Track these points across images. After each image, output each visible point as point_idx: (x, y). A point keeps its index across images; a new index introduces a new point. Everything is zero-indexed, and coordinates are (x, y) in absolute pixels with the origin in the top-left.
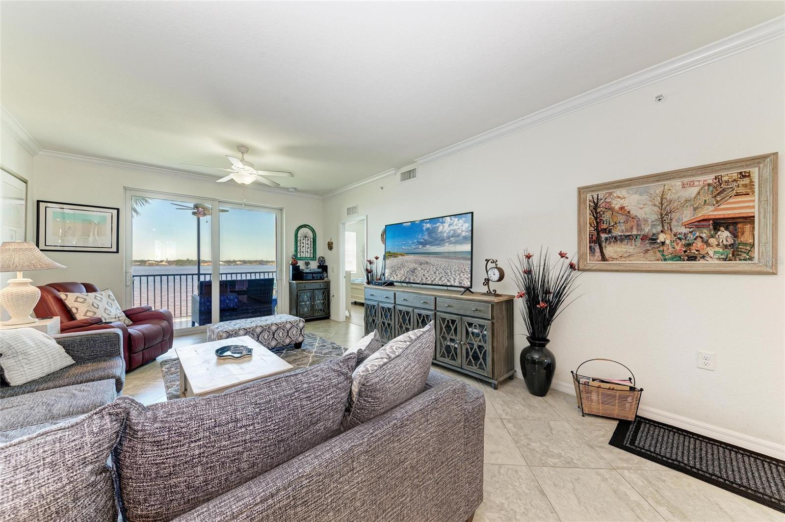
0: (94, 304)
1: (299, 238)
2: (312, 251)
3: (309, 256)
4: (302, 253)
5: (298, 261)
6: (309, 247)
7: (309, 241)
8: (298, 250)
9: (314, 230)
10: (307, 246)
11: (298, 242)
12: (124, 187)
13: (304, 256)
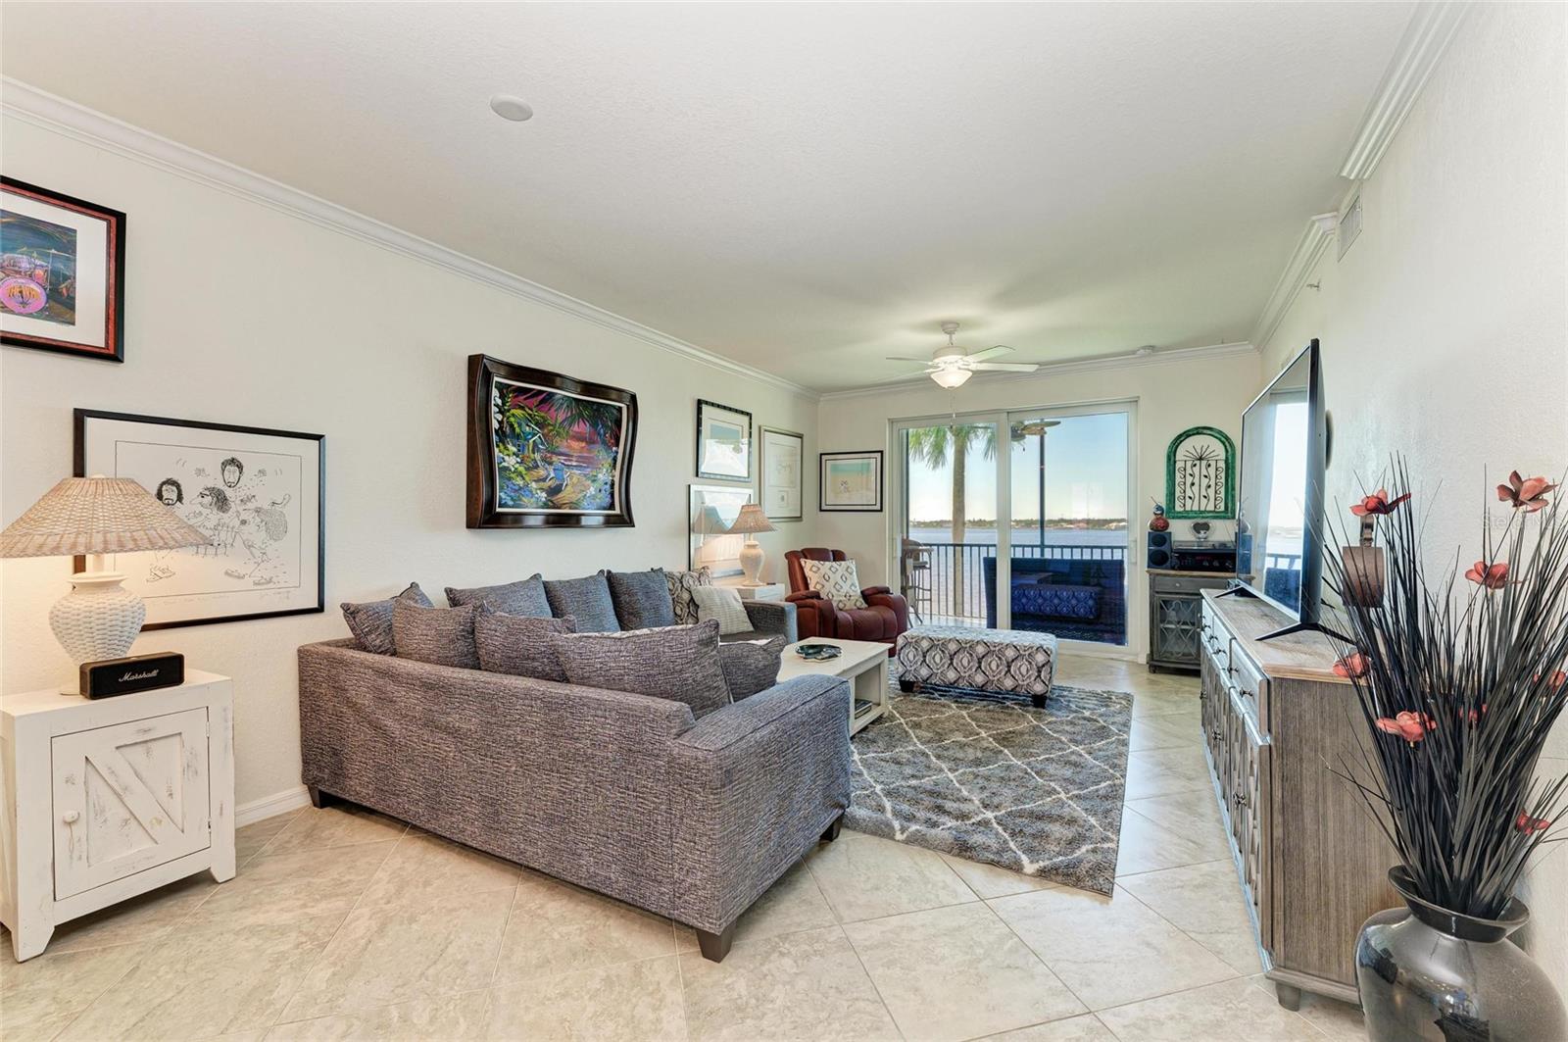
0: (826, 577)
1: (1179, 465)
2: (1223, 495)
3: (1211, 507)
4: (1188, 501)
5: (1169, 521)
6: (1212, 483)
7: (1212, 470)
8: (1177, 494)
9: (1227, 438)
10: (1205, 481)
11: (1178, 474)
12: (889, 420)
13: (1195, 508)
